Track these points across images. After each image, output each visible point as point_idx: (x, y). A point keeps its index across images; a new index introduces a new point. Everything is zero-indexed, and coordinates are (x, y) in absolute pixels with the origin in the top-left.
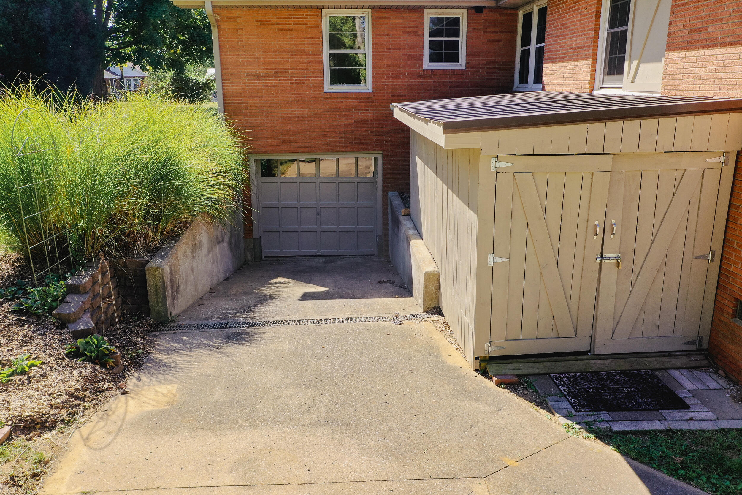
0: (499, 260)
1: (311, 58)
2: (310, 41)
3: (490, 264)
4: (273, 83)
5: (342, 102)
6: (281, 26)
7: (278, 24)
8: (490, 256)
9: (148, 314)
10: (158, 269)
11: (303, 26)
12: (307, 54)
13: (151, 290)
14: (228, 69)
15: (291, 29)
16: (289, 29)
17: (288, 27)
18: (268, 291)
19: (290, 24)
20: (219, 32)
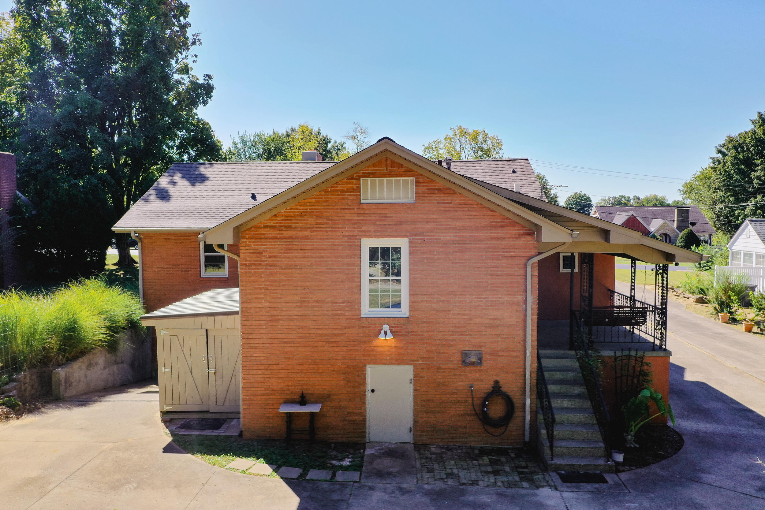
0: (167, 370)
1: (193, 258)
2: (192, 249)
3: (163, 371)
4: (171, 272)
5: (210, 283)
6: (176, 241)
7: (175, 240)
8: (163, 368)
9: (52, 395)
10: (58, 373)
11: (189, 241)
12: (190, 256)
13: (53, 383)
14: (146, 264)
15: (182, 243)
16: (181, 243)
17: (180, 241)
18: (129, 390)
19: (181, 240)
20: (142, 244)
